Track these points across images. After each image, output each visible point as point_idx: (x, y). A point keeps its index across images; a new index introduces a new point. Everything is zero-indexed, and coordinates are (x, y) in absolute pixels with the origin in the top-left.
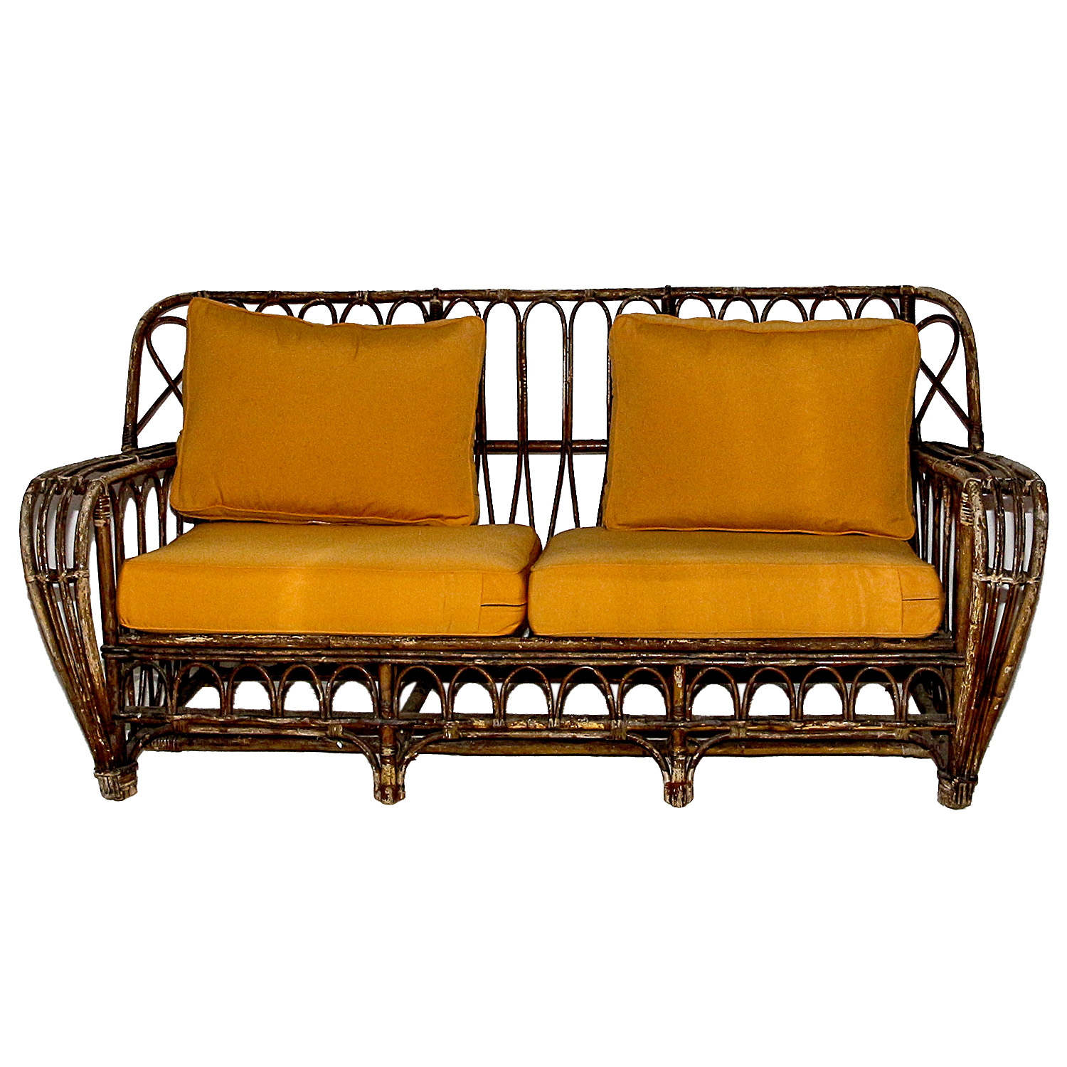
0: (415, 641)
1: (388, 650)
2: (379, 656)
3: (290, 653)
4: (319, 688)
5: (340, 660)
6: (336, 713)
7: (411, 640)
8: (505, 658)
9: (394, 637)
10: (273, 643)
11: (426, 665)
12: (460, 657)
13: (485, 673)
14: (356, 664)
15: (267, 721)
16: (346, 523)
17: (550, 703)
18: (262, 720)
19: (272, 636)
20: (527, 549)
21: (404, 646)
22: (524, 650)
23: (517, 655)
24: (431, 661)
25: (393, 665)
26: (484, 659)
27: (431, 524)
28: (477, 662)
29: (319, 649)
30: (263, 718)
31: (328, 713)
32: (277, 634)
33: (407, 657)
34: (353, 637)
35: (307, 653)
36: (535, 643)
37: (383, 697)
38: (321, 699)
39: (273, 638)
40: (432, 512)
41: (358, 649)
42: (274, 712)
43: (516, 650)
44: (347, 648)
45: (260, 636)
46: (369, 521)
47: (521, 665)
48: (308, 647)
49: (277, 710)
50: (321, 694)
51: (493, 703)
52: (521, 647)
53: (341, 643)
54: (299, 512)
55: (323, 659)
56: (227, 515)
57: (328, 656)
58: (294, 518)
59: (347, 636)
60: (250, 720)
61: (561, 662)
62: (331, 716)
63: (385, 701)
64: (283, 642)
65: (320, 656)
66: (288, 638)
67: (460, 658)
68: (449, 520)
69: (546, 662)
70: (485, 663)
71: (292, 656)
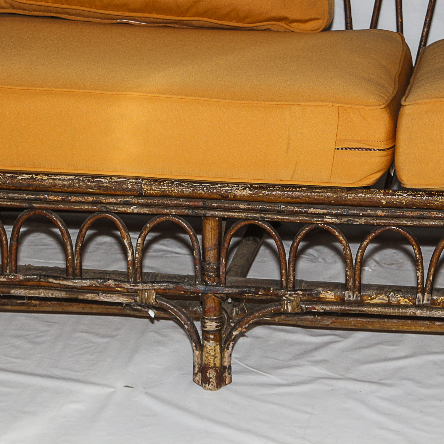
0: (250, 189)
1: (216, 200)
2: (204, 208)
3: (90, 199)
4: (126, 244)
5: (154, 210)
6: (148, 274)
7: (244, 189)
8: (364, 215)
9: (223, 184)
10: (69, 186)
11: (263, 220)
12: (306, 212)
13: (337, 234)
14: (175, 216)
15: (61, 282)
16: (165, 25)
17: (419, 274)
18: (54, 281)
19: (68, 177)
20: (395, 69)
21: (235, 195)
22: (389, 206)
23: (379, 212)
24: (270, 216)
25: (223, 219)
26: (337, 215)
27: (272, 28)
28: (327, 219)
29: (128, 196)
30: (56, 278)
31: (138, 276)
32: (76, 175)
33: (239, 210)
34: (172, 182)
35: (113, 200)
36: (403, 198)
37: (207, 259)
38: (130, 258)
39: (69, 180)
40: (274, 14)
41: (178, 197)
42: (71, 270)
43: (376, 205)
44: (164, 196)
45: (53, 177)
46: (194, 23)
47: (384, 226)
48: (113, 193)
49: (74, 269)
50: (130, 253)
51: (347, 271)
52: (385, 203)
53: (156, 189)
54: (105, 8)
55: (133, 209)
56: (14, 8)
57: (139, 205)
58: (99, 15)
59: (163, 180)
60: (39, 281)
61: (436, 223)
62: (142, 280)
63: (210, 264)
64: (82, 184)
65: (130, 204)
66: (89, 181)
67: (306, 214)
68: (294, 25)
69: (416, 223)
70: (338, 221)
71: (93, 203)
